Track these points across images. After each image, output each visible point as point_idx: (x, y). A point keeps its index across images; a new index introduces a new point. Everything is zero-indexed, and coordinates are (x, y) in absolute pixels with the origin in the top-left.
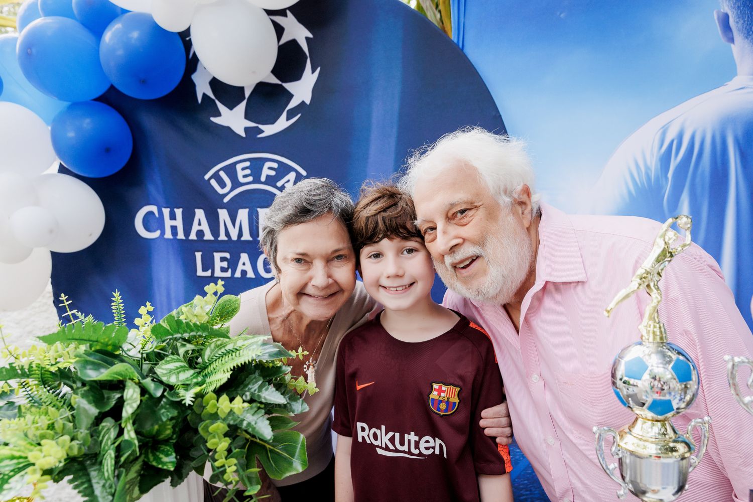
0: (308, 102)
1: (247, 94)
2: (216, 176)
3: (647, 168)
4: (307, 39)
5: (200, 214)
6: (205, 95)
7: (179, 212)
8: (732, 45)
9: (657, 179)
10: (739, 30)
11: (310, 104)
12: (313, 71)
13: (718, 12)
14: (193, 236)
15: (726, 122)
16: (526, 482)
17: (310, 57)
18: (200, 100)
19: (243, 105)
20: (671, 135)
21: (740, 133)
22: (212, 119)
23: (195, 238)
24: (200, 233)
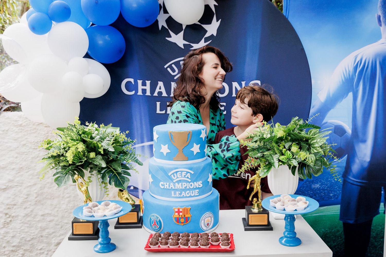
0: (215, 35)
1: (184, 28)
2: (170, 66)
3: (349, 71)
4: (215, 5)
5: (161, 84)
6: (163, 26)
7: (148, 83)
8: (381, 27)
9: (352, 76)
10: (383, 22)
11: (216, 36)
12: (217, 21)
13: (377, 14)
14: (156, 94)
15: (377, 55)
17: (216, 14)
18: (160, 28)
19: (182, 33)
20: (358, 59)
21: (381, 60)
22: (167, 38)
23: (157, 95)
24: (160, 93)
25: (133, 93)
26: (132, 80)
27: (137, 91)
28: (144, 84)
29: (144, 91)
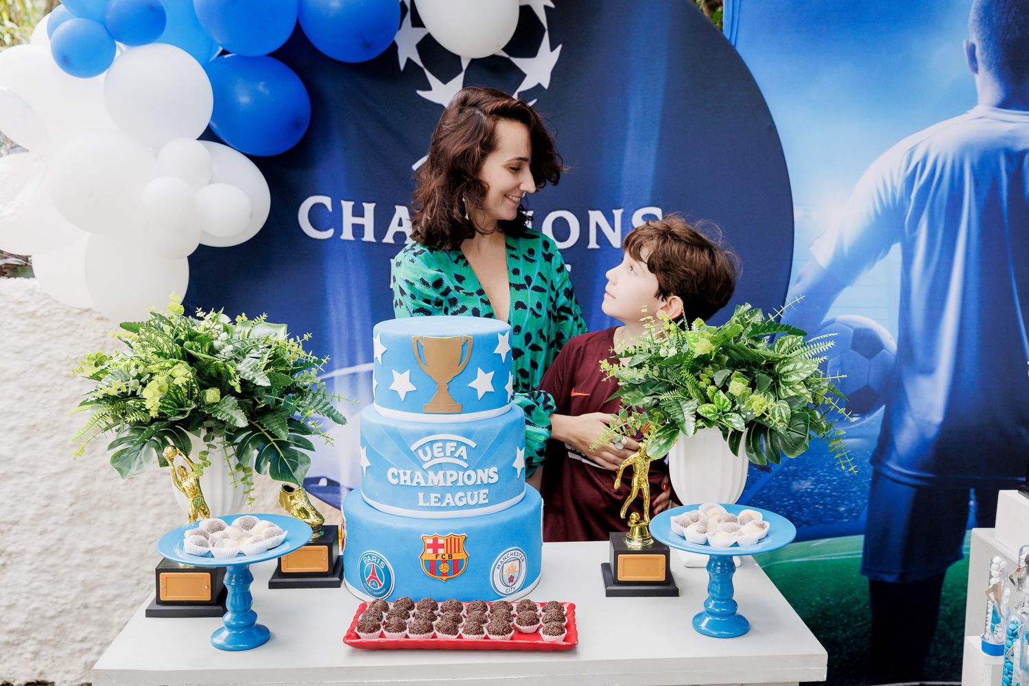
0: (546, 85)
1: (465, 65)
3: (894, 188)
4: (546, 8)
5: (402, 212)
6: (409, 61)
7: (369, 208)
8: (976, 76)
9: (901, 200)
10: (983, 62)
11: (549, 87)
12: (553, 48)
13: (968, 42)
15: (965, 149)
16: (762, 502)
17: (548, 29)
18: (402, 64)
19: (460, 79)
20: (917, 157)
21: (976, 161)
22: (419, 92)
23: (392, 242)
24: (400, 236)
25: (329, 234)
26: (327, 201)
27: (339, 231)
28: (358, 212)
29: (358, 230)
